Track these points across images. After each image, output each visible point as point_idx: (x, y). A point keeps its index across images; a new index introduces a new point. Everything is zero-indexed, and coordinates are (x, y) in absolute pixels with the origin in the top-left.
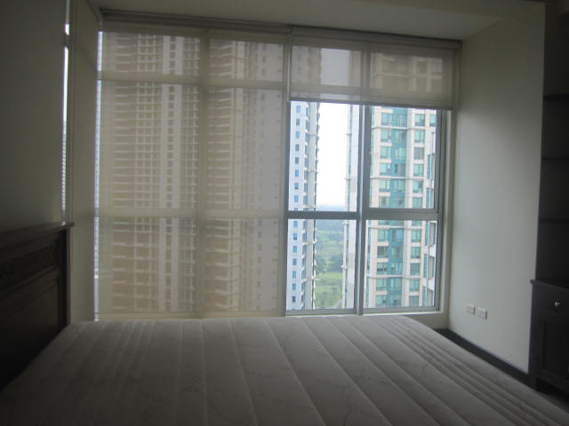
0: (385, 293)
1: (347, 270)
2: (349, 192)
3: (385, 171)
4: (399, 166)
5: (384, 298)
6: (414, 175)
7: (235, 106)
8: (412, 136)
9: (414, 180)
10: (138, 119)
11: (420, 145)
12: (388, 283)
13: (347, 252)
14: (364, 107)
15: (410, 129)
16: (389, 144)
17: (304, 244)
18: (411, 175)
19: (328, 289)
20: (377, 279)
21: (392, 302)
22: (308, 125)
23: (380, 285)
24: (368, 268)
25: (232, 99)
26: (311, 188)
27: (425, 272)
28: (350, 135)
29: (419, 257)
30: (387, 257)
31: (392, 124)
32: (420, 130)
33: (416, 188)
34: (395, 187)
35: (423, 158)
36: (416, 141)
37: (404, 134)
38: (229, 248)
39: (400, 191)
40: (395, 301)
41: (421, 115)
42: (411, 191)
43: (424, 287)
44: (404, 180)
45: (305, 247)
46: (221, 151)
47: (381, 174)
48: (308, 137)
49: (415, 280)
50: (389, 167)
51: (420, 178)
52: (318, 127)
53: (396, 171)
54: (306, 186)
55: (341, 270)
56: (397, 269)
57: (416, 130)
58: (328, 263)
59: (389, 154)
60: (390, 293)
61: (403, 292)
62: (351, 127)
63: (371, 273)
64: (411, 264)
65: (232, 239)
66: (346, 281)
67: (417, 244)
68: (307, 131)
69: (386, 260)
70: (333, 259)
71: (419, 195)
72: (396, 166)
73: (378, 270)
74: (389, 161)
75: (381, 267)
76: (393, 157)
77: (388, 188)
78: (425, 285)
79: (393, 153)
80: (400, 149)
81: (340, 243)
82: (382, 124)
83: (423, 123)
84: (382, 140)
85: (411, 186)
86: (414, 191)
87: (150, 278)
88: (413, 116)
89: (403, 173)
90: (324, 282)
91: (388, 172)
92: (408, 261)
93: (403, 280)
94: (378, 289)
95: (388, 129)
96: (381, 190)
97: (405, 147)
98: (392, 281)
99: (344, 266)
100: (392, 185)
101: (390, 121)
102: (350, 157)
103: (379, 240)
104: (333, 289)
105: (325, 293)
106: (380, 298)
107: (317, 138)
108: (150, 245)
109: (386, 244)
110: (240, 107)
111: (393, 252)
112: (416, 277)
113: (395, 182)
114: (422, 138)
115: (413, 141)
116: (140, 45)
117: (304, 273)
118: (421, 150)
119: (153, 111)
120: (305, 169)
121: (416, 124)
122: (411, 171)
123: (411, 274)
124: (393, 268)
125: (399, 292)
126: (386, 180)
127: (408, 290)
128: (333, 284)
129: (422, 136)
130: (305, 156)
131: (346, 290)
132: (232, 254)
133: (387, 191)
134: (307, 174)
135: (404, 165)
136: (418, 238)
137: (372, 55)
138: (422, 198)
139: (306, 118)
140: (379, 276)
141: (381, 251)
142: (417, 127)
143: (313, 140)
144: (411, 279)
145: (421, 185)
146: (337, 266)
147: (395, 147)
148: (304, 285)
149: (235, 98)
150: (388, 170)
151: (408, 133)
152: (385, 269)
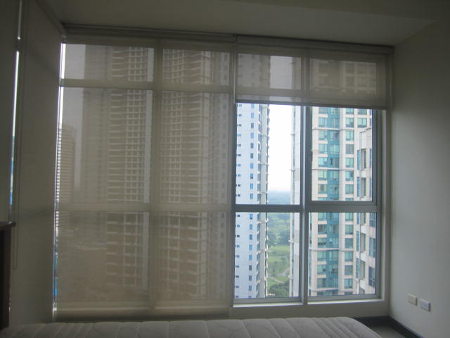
0: (325, 263)
1: (293, 244)
2: (294, 181)
3: (322, 163)
4: (334, 160)
5: (325, 267)
6: (347, 166)
7: (203, 114)
8: (344, 135)
9: (347, 171)
11: (350, 142)
12: (328, 255)
13: (293, 229)
14: (305, 107)
15: (342, 130)
16: (326, 142)
17: (258, 222)
18: (344, 167)
19: (278, 259)
20: (318, 251)
21: (331, 270)
22: (260, 128)
23: (321, 257)
24: (311, 242)
25: (201, 109)
26: (263, 177)
27: (357, 246)
28: (294, 135)
29: (352, 233)
30: (326, 233)
31: (328, 126)
32: (350, 131)
33: (348, 177)
34: (331, 176)
35: (353, 153)
36: (347, 139)
37: (337, 134)
38: (199, 237)
39: (336, 179)
40: (333, 270)
41: (350, 118)
42: (344, 179)
43: (357, 259)
44: (338, 170)
45: (259, 225)
46: (192, 162)
47: (319, 166)
48: (260, 137)
49: (349, 252)
50: (326, 160)
51: (351, 169)
52: (268, 130)
53: (332, 164)
54: (259, 176)
55: (288, 244)
56: (334, 244)
57: (346, 130)
58: (278, 237)
59: (326, 149)
60: (329, 263)
61: (339, 263)
62: (294, 129)
63: (313, 246)
64: (346, 239)
65: (201, 231)
66: (293, 254)
67: (350, 223)
68: (259, 132)
69: (325, 236)
70: (282, 234)
71: (351, 183)
72: (332, 159)
73: (319, 244)
74: (326, 155)
75: (321, 241)
76: (329, 152)
77: (325, 177)
78: (358, 257)
79: (328, 149)
80: (335, 146)
81: (287, 221)
82: (320, 126)
83: (352, 125)
84: (320, 139)
85: (344, 176)
86: (347, 180)
88: (344, 119)
89: (338, 166)
90: (274, 253)
91: (325, 164)
92: (343, 236)
93: (340, 252)
94: (319, 260)
95: (324, 130)
96: (320, 179)
97: (339, 145)
98: (330, 253)
99: (291, 241)
100: (328, 175)
101: (326, 124)
102: (294, 153)
103: (319, 220)
104: (283, 259)
105: (276, 263)
106: (321, 267)
107: (268, 138)
108: (136, 234)
109: (325, 222)
110: (206, 115)
111: (331, 229)
112: (350, 249)
113: (331, 173)
114: (352, 137)
115: (344, 139)
116: (130, 56)
117: (259, 246)
118: (351, 147)
119: (140, 112)
120: (259, 162)
121: (347, 126)
122: (344, 163)
123: (346, 247)
124: (331, 243)
125: (337, 262)
126: (324, 171)
127: (343, 260)
128: (282, 255)
129: (352, 135)
130: (258, 152)
131: (293, 261)
132: (200, 242)
133: (325, 180)
134: (260, 166)
135: (338, 159)
136: (351, 217)
137: (311, 60)
138: (353, 185)
139: (259, 122)
140: (320, 249)
141: (321, 228)
142: (348, 128)
143: (264, 139)
144: (346, 252)
145: (352, 174)
146: (285, 240)
147: (330, 144)
148: (258, 256)
149: (203, 107)
150: (325, 163)
151: (340, 133)
152: (325, 244)
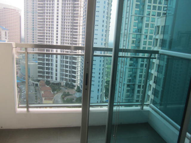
0: (131, 73)
4: (140, 29)
5: (131, 75)
6: (145, 33)
8: (145, 19)
9: (144, 35)
10: (46, 14)
11: (148, 22)
15: (145, 16)
16: (137, 22)
18: (143, 33)
21: (133, 76)
22: (107, 13)
23: (130, 70)
29: (143, 62)
30: (133, 61)
31: (139, 14)
32: (148, 17)
33: (145, 38)
35: (148, 27)
37: (142, 18)
39: (139, 38)
40: (134, 76)
41: (149, 11)
42: (143, 39)
44: (141, 35)
47: (133, 32)
48: (107, 18)
49: (141, 69)
50: (136, 30)
51: (146, 34)
53: (138, 31)
54: (106, 35)
56: (136, 65)
59: (137, 25)
60: (133, 73)
61: (137, 73)
63: (127, 66)
64: (141, 64)
65: (78, 58)
69: (132, 62)
71: (145, 40)
72: (139, 29)
73: (130, 65)
74: (136, 28)
77: (135, 37)
82: (135, 14)
83: (149, 14)
84: (135, 20)
85: (143, 37)
87: (50, 69)
88: (146, 11)
89: (141, 32)
91: (136, 32)
92: (140, 62)
94: (129, 72)
95: (137, 16)
96: (133, 38)
97: (142, 23)
98: (134, 69)
100: (136, 36)
103: (131, 55)
106: (129, 75)
110: (82, 6)
113: (138, 35)
114: (148, 20)
115: (145, 21)
117: (103, 65)
118: (148, 24)
122: (144, 31)
123: (141, 67)
124: (134, 65)
126: (135, 34)
127: (139, 72)
129: (149, 19)
130: (106, 24)
132: (78, 62)
133: (135, 38)
134: (106, 31)
139: (107, 11)
140: (130, 67)
142: (147, 16)
143: (109, 19)
144: (140, 69)
147: (139, 23)
148: (103, 69)
151: (144, 18)
152: (132, 65)
